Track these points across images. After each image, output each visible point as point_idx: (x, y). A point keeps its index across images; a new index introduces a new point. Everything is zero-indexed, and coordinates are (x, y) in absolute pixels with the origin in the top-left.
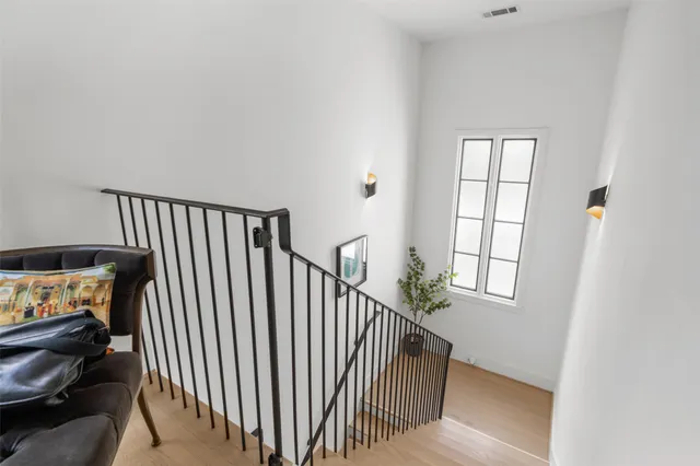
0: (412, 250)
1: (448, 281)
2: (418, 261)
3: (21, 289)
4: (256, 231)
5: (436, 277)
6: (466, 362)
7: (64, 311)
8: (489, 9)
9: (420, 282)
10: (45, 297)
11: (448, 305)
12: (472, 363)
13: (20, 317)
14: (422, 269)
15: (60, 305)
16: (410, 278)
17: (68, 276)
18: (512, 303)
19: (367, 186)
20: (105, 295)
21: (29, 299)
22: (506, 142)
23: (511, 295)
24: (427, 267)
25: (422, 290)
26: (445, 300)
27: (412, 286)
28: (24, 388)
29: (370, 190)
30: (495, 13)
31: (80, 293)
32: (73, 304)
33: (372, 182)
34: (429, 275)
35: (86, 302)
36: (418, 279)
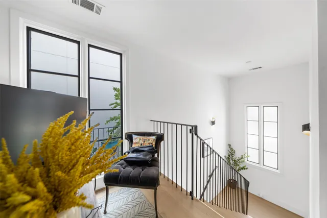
0: (230, 145)
1: (246, 159)
2: (232, 150)
3: (140, 139)
4: (190, 130)
5: (240, 157)
6: (258, 195)
7: (147, 145)
8: (251, 68)
9: (233, 158)
10: (144, 142)
11: (247, 169)
12: (261, 196)
13: (140, 145)
14: (234, 152)
15: (147, 144)
16: (229, 156)
17: (148, 138)
18: (278, 171)
19: (212, 122)
20: (154, 143)
21: (141, 142)
22: (264, 108)
23: (277, 168)
24: (236, 152)
25: (235, 161)
26: (245, 166)
27: (230, 159)
28: (145, 158)
29: (213, 123)
30: (253, 69)
31: (150, 142)
32: (149, 144)
33: (213, 120)
34: (237, 155)
35: (151, 144)
36: (233, 157)
